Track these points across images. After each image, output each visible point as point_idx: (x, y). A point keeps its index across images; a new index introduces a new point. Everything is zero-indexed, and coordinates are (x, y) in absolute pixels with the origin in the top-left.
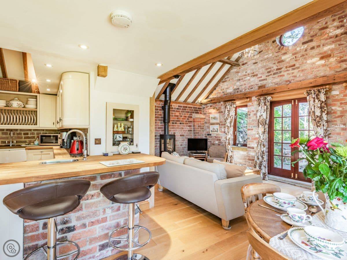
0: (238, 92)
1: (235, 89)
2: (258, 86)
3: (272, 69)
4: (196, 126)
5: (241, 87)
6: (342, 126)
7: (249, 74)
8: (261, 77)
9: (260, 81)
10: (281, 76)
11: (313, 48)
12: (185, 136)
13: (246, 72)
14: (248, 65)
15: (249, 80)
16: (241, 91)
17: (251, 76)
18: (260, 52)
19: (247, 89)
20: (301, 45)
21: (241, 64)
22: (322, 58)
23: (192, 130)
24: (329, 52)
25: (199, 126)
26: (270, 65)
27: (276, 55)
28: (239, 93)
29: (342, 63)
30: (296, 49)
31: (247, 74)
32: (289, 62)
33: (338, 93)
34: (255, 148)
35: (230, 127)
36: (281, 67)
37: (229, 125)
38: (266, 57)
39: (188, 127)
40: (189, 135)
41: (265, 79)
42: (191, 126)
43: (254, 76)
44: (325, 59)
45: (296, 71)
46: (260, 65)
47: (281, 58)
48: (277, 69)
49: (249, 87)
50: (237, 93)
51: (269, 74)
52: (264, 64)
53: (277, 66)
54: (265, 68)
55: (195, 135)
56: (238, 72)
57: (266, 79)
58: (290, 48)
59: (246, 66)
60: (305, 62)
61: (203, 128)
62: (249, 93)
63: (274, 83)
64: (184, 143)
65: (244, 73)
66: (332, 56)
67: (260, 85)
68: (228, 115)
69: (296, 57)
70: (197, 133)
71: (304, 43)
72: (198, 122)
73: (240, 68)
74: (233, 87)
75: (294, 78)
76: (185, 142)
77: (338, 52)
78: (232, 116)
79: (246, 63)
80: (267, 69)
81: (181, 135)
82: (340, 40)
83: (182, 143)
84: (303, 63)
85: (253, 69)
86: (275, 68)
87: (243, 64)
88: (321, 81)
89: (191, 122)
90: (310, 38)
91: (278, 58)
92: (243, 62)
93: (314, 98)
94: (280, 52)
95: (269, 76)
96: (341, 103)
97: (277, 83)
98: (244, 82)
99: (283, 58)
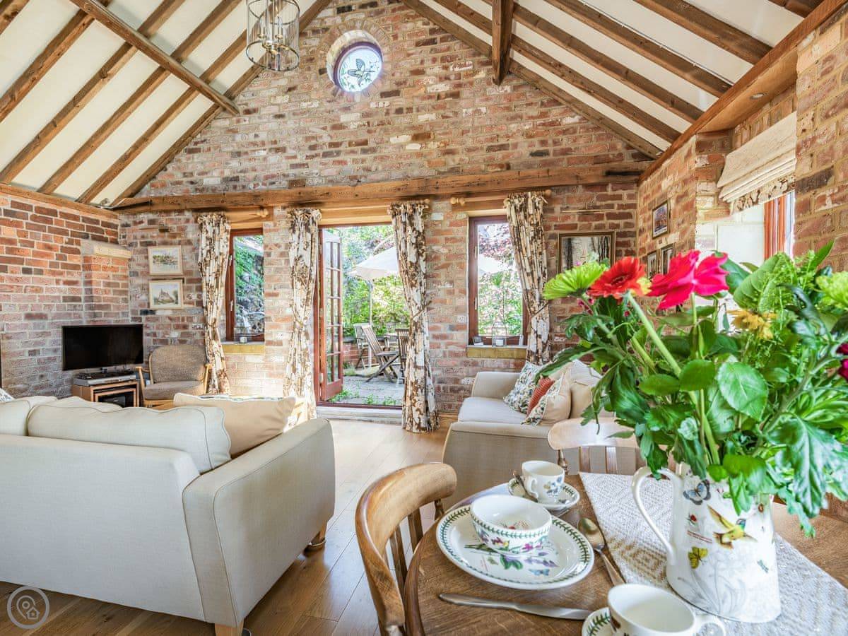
0: (235, 187)
1: (226, 180)
2: (288, 179)
3: (320, 141)
4: (98, 284)
5: (243, 175)
6: (448, 286)
7: (263, 143)
8: (295, 157)
9: (293, 166)
10: (340, 162)
11: (399, 111)
12: (50, 317)
13: (256, 136)
14: (260, 118)
15: (265, 159)
16: (244, 187)
17: (270, 150)
18: (290, 90)
19: (260, 184)
20: (378, 97)
21: (241, 109)
22: (416, 138)
23: (83, 296)
24: (428, 129)
25: (108, 284)
26: (314, 129)
27: (328, 108)
28: (239, 191)
29: (447, 156)
30: (369, 105)
31: (258, 140)
32: (354, 133)
33: (442, 218)
34: (284, 343)
35: (217, 287)
36: (340, 141)
37: (213, 282)
38: (304, 105)
39: (62, 286)
40: (70, 314)
41: (304, 165)
42: (75, 283)
43: (277, 150)
44: (421, 142)
45: (369, 156)
46: (290, 124)
47: (338, 117)
48: (331, 145)
49: (266, 178)
50: (231, 191)
51: (313, 153)
52: (302, 124)
53: (331, 137)
54: (304, 135)
55: (95, 315)
56: (233, 131)
57: (307, 164)
58: (357, 99)
59: (254, 119)
60: (386, 139)
61: (125, 292)
62: (267, 194)
63: (326, 177)
64: (48, 343)
65: (251, 138)
66: (432, 137)
67: (292, 178)
68: (209, 251)
69: (368, 123)
70: (100, 307)
71: (384, 95)
72: (105, 268)
73: (238, 121)
74: (222, 173)
75: (366, 173)
76: (49, 339)
77: (441, 132)
78: (221, 254)
79: (255, 111)
80: (308, 139)
81: (29, 316)
82: (443, 107)
83: (37, 343)
84: (382, 141)
85: (274, 132)
86: (327, 140)
87: (248, 112)
88: (415, 188)
89: (76, 267)
90: (395, 88)
91: (331, 116)
92: (246, 104)
93: (405, 223)
94: (335, 101)
95: (312, 157)
96: (447, 239)
97: (331, 178)
98: (253, 163)
99: (344, 118)
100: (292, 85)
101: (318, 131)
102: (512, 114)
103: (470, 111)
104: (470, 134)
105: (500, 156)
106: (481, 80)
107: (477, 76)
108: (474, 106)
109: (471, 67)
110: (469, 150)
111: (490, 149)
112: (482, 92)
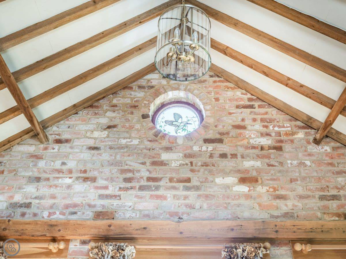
0: (23, 215)
1: (14, 206)
2: (95, 210)
3: (137, 175)
5: (37, 201)
7: (70, 171)
8: (106, 188)
9: (101, 197)
10: (158, 197)
11: (223, 156)
13: (63, 164)
14: (71, 148)
15: (69, 187)
16: (35, 215)
17: (78, 178)
18: (109, 127)
19: (58, 213)
20: (201, 142)
21: (51, 138)
22: (243, 181)
24: (254, 174)
26: (132, 164)
27: (149, 147)
28: (27, 219)
30: (191, 147)
31: (64, 168)
32: (176, 170)
36: (160, 176)
38: (123, 142)
41: (115, 196)
43: (86, 179)
44: (249, 184)
45: (192, 194)
46: (106, 156)
47: (159, 155)
48: (149, 179)
49: (67, 207)
50: (18, 219)
51: (129, 185)
52: (118, 157)
53: (150, 172)
54: (120, 168)
56: (37, 157)
57: (119, 196)
58: (180, 142)
59: (65, 148)
60: (210, 178)
62: (66, 225)
63: (140, 211)
65: (57, 165)
66: (260, 182)
67: (99, 209)
69: (191, 163)
71: (207, 141)
73: (46, 149)
74: (12, 197)
75: (188, 210)
77: (269, 178)
79: (67, 141)
80: (123, 171)
82: (268, 157)
84: (206, 180)
85: (85, 162)
86: (146, 174)
87: (59, 141)
90: (218, 136)
91: (152, 153)
92: (59, 135)
94: (157, 141)
95: (127, 189)
97: (146, 212)
98: (53, 191)
99: (165, 156)
100: (112, 124)
101: (136, 166)
102: (336, 169)
103: (295, 162)
104: (299, 182)
105: (335, 206)
106: (301, 139)
107: (296, 136)
108: (298, 159)
109: (289, 129)
110: (301, 197)
111: (322, 198)
112: (303, 148)
